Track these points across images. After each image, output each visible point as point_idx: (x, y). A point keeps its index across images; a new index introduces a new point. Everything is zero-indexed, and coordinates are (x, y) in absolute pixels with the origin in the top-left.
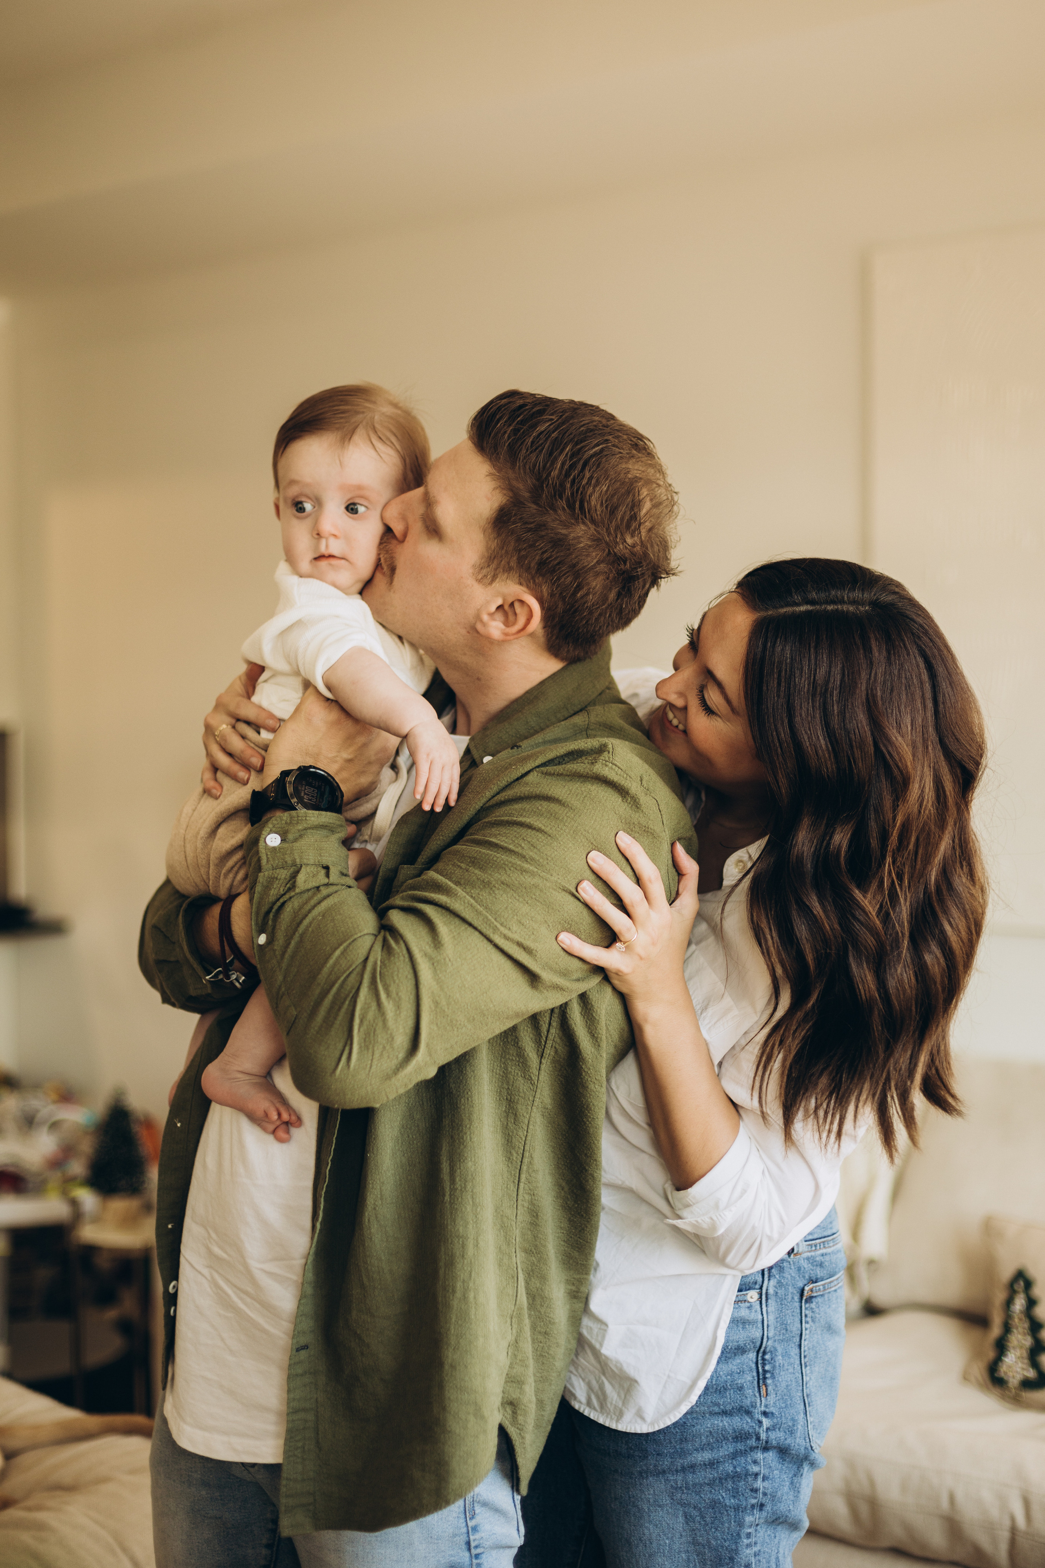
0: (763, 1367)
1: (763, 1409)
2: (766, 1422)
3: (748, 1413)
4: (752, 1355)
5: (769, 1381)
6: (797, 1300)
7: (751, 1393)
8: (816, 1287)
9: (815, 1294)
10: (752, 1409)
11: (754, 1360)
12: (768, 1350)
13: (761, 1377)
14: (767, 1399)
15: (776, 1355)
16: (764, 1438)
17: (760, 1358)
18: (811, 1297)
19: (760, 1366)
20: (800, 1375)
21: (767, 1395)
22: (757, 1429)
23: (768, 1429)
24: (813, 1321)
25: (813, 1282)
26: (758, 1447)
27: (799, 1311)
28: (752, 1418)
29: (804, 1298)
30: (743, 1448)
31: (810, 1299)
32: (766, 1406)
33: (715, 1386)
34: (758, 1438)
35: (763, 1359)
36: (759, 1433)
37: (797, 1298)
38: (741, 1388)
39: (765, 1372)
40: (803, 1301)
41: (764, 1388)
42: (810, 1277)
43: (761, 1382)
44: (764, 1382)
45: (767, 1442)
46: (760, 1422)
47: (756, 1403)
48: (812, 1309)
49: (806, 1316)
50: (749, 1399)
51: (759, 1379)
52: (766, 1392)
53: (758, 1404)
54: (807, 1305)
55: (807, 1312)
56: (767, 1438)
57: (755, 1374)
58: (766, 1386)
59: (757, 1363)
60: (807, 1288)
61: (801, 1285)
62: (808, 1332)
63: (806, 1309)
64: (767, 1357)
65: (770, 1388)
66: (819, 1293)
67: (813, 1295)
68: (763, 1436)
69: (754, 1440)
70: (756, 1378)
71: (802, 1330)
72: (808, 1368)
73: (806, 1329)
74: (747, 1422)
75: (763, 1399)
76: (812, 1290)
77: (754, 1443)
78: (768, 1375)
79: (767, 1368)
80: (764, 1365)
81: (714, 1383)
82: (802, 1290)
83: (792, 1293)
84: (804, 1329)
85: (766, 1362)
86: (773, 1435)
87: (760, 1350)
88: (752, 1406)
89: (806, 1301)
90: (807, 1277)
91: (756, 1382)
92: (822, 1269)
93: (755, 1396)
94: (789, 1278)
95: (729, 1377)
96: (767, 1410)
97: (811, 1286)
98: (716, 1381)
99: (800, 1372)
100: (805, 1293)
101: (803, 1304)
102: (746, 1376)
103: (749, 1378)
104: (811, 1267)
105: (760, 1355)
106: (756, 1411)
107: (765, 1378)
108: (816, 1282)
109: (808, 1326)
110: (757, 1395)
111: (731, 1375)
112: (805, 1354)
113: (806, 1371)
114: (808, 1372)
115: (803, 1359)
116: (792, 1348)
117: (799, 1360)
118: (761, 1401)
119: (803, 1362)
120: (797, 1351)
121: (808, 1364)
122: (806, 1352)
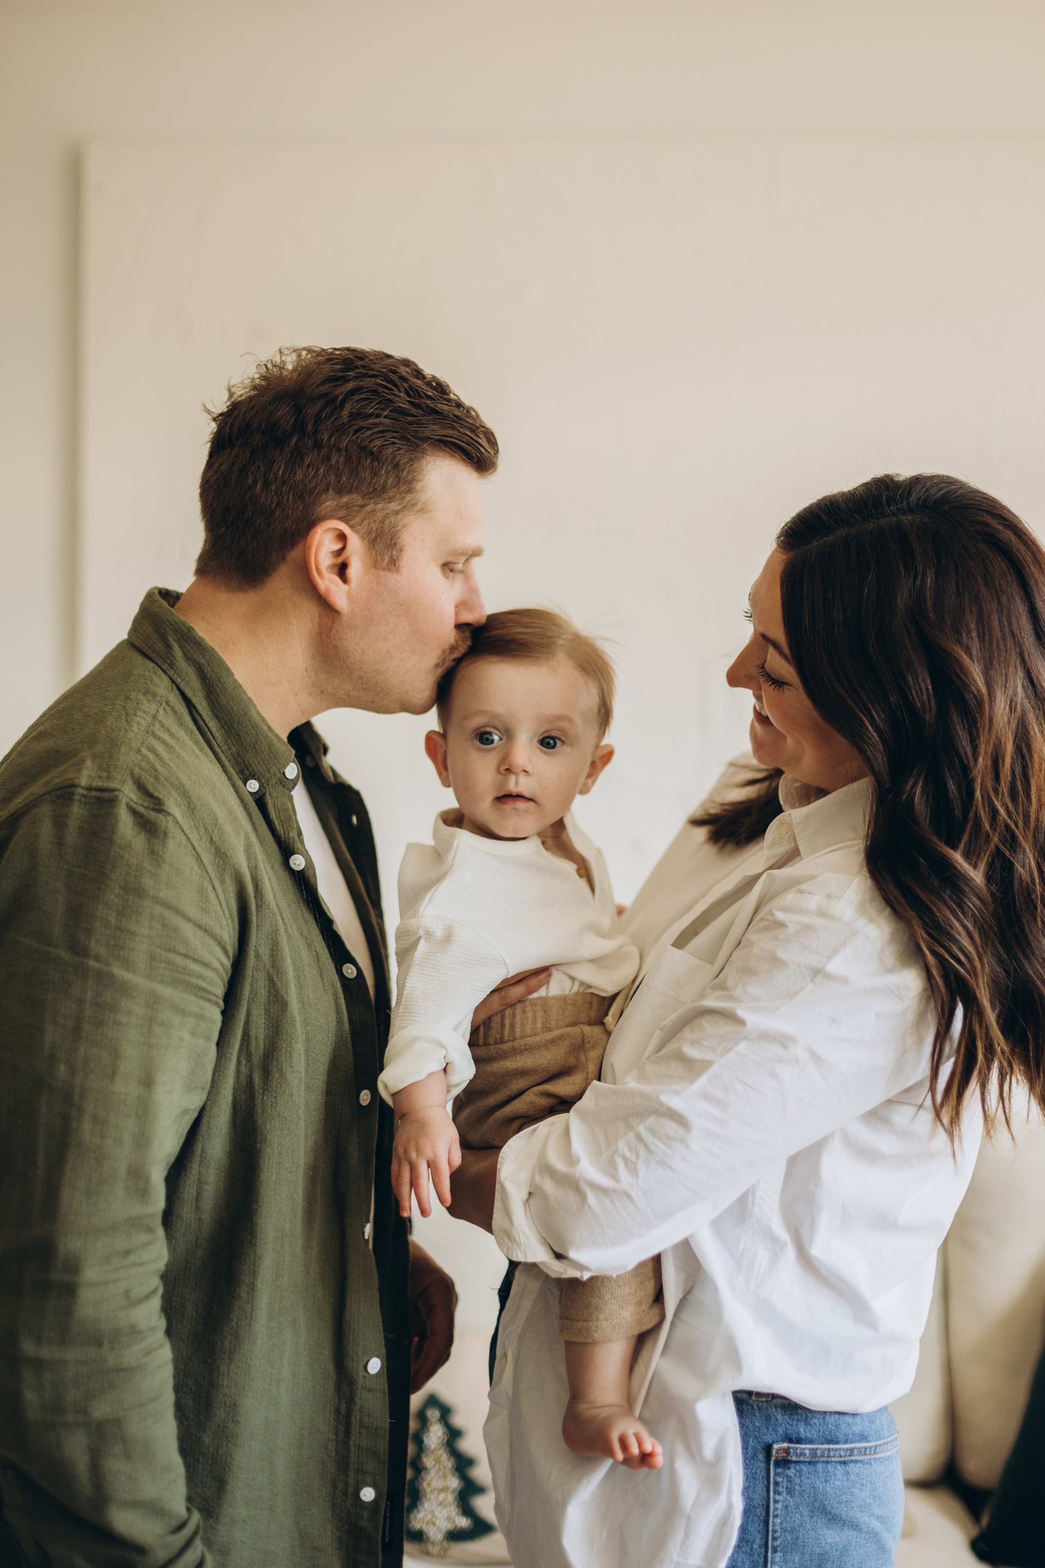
8: (797, 1449)
9: (794, 1459)
20: (762, 1560)
24: (790, 1492)
25: (791, 1441)
27: (763, 1473)
29: (773, 1459)
31: (784, 1463)
37: (761, 1456)
40: (772, 1462)
42: (786, 1434)
49: (776, 1484)
54: (779, 1470)
55: (779, 1479)
60: (776, 1446)
61: (768, 1439)
62: (779, 1506)
63: (776, 1474)
66: (802, 1459)
67: (789, 1458)
72: (778, 1554)
73: (776, 1501)
76: (787, 1451)
82: (768, 1449)
83: (753, 1448)
89: (778, 1464)
90: (781, 1431)
92: (809, 1427)
94: (751, 1427)
97: (785, 1445)
99: (762, 1556)
101: (772, 1467)
104: (788, 1420)
108: (799, 1441)
109: (777, 1497)
112: (776, 1535)
113: (774, 1558)
114: (779, 1559)
115: (770, 1541)
116: (752, 1521)
117: (763, 1540)
119: (770, 1544)
120: (761, 1528)
121: (779, 1548)
122: (778, 1533)
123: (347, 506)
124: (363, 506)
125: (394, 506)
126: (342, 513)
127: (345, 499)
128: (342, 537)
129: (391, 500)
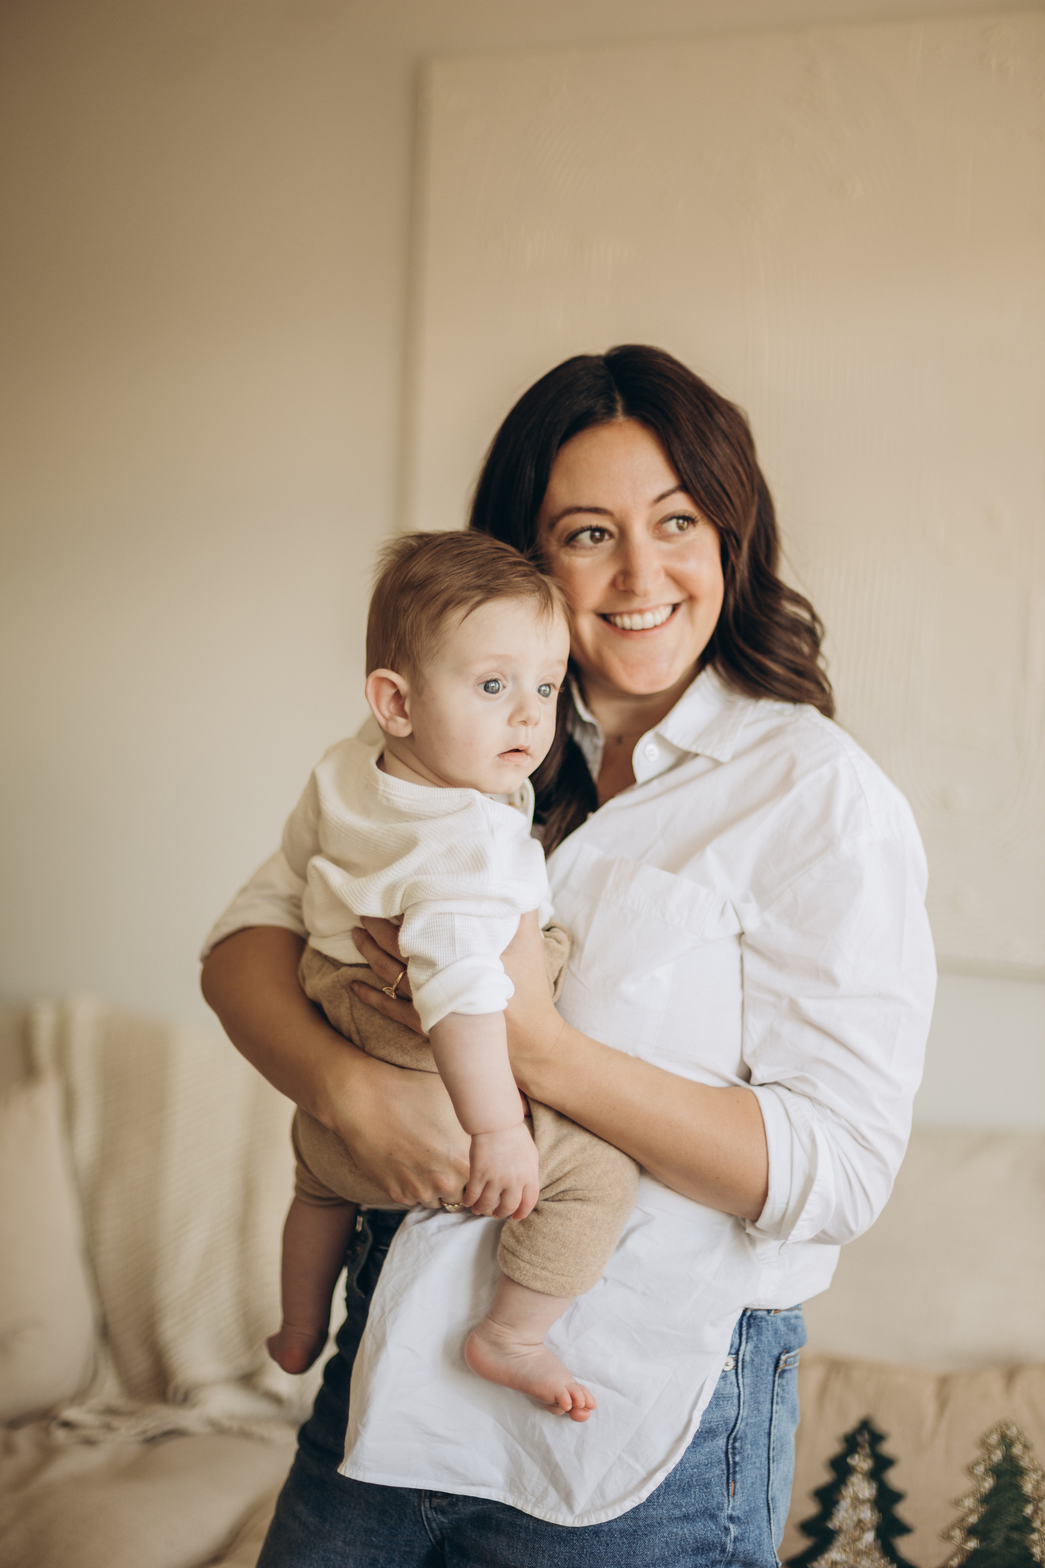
0: (733, 1458)
1: (730, 1512)
2: (734, 1530)
3: (713, 1517)
4: (721, 1442)
5: (738, 1476)
6: (771, 1373)
7: (719, 1492)
8: (789, 1358)
9: (787, 1368)
10: (717, 1512)
11: (724, 1449)
12: (738, 1436)
13: (731, 1471)
14: (734, 1500)
15: (745, 1443)
16: (731, 1550)
17: (730, 1447)
18: (784, 1371)
19: (730, 1456)
21: (737, 1494)
22: (724, 1538)
23: (736, 1539)
25: (787, 1352)
26: (721, 1561)
28: (717, 1523)
29: (779, 1371)
30: (704, 1563)
31: (783, 1373)
32: (733, 1509)
33: (678, 1482)
34: (723, 1551)
35: (734, 1448)
36: (725, 1543)
37: (771, 1370)
38: (707, 1485)
39: (735, 1464)
40: (777, 1375)
41: (733, 1485)
43: (730, 1477)
44: (733, 1477)
45: (733, 1555)
46: (727, 1529)
47: (723, 1504)
49: (777, 1394)
50: (716, 1499)
51: (728, 1474)
52: (734, 1490)
53: (726, 1505)
56: (735, 1550)
57: (724, 1467)
58: (734, 1481)
59: (727, 1453)
60: (784, 1356)
61: (776, 1353)
63: (778, 1385)
64: (737, 1445)
65: (741, 1486)
67: (785, 1368)
68: (730, 1547)
69: (718, 1552)
70: (725, 1472)
74: (712, 1529)
75: (731, 1499)
76: (786, 1362)
77: (717, 1556)
78: (739, 1469)
79: (737, 1459)
80: (734, 1454)
81: (677, 1478)
82: (777, 1360)
83: (767, 1363)
85: (736, 1452)
86: (741, 1547)
87: (732, 1436)
88: (719, 1508)
89: (780, 1376)
90: (782, 1344)
91: (725, 1478)
93: (723, 1495)
94: (766, 1343)
95: (695, 1470)
96: (734, 1514)
98: (680, 1475)
100: (782, 1363)
102: (714, 1469)
103: (718, 1471)
104: (786, 1331)
105: (731, 1442)
106: (723, 1514)
107: (735, 1472)
108: (789, 1352)
109: (778, 1408)
110: (725, 1494)
111: (697, 1467)
112: (774, 1446)
113: (773, 1468)
114: (775, 1469)
115: (771, 1452)
116: (761, 1435)
117: (767, 1452)
118: (729, 1501)
119: (771, 1455)
120: (766, 1441)
121: (775, 1458)
122: (775, 1443)
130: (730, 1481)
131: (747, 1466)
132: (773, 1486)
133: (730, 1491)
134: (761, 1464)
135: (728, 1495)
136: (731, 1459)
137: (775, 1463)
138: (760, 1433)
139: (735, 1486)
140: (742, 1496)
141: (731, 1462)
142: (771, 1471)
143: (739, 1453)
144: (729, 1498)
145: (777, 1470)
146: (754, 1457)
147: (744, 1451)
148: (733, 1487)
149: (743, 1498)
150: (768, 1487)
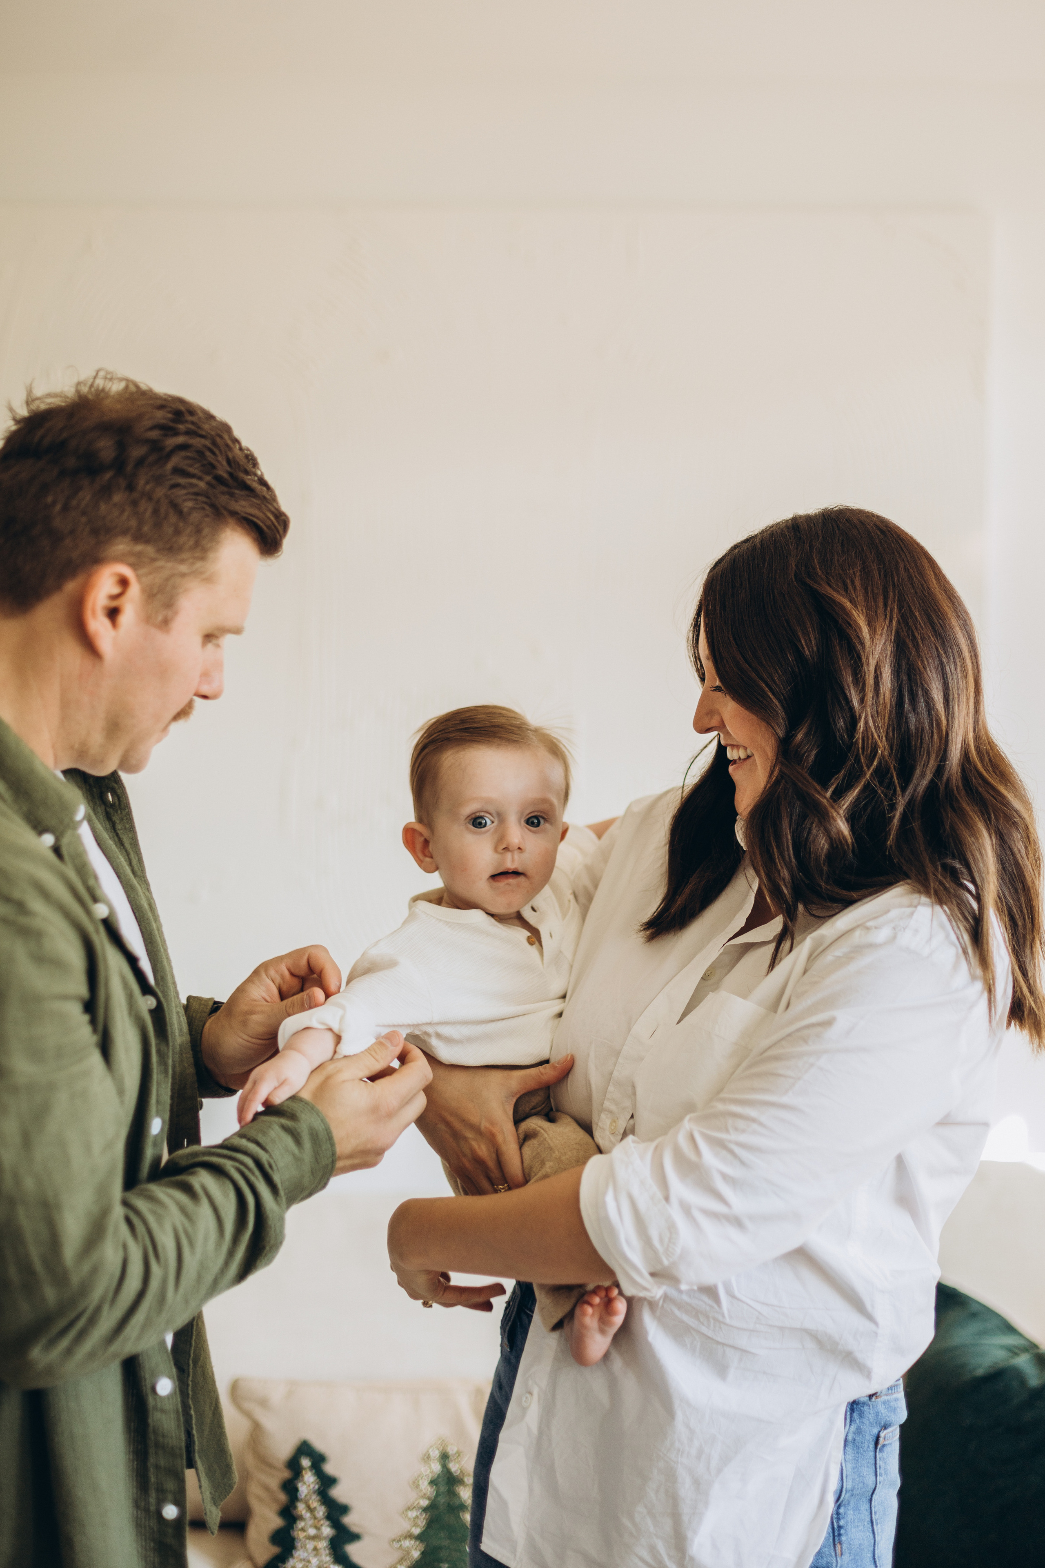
0: (838, 1522)
5: (843, 1538)
6: (872, 1449)
7: (825, 1553)
13: (836, 1534)
14: (842, 1560)
15: (847, 1509)
17: (835, 1516)
18: (884, 1446)
19: (835, 1521)
20: (872, 1534)
21: (842, 1554)
24: (885, 1473)
29: (878, 1446)
31: (882, 1448)
32: (841, 1566)
35: (838, 1513)
39: (840, 1527)
43: (836, 1538)
44: (839, 1539)
47: (832, 1563)
48: (884, 1459)
49: (880, 1467)
50: (822, 1560)
51: (834, 1536)
52: (841, 1551)
53: (834, 1565)
54: (880, 1457)
55: (881, 1463)
58: (840, 1543)
61: (876, 1432)
63: (879, 1460)
64: (841, 1511)
65: (844, 1546)
66: (889, 1442)
67: (885, 1443)
70: (830, 1535)
71: (876, 1484)
75: (838, 1559)
78: (842, 1532)
79: (842, 1523)
80: (838, 1519)
82: (876, 1437)
83: (868, 1441)
84: (878, 1482)
85: (841, 1516)
87: (837, 1503)
88: (828, 1566)
89: (880, 1451)
90: (882, 1424)
91: (829, 1540)
93: (830, 1556)
94: (867, 1424)
99: (871, 1530)
100: (882, 1438)
101: (878, 1453)
104: (887, 1413)
105: (836, 1508)
107: (840, 1535)
109: (881, 1479)
110: (833, 1554)
112: (875, 1510)
113: (877, 1530)
114: (879, 1531)
115: (873, 1516)
116: (863, 1502)
117: (870, 1516)
118: (837, 1561)
119: (874, 1519)
120: (867, 1506)
121: (878, 1521)
122: (876, 1508)
123: (139, 555)
124: (153, 560)
125: (183, 568)
126: (132, 560)
127: (139, 548)
128: (124, 582)
129: (182, 561)
130: (836, 1543)
131: (851, 1530)
132: (879, 1546)
133: (837, 1551)
134: (864, 1527)
135: (836, 1556)
136: (835, 1524)
137: (879, 1526)
138: (862, 1500)
139: (841, 1548)
140: (850, 1556)
141: (836, 1526)
142: (876, 1533)
143: (843, 1518)
144: (836, 1558)
145: (881, 1532)
146: (856, 1521)
147: (847, 1516)
148: (840, 1548)
149: (850, 1558)
150: (874, 1547)
